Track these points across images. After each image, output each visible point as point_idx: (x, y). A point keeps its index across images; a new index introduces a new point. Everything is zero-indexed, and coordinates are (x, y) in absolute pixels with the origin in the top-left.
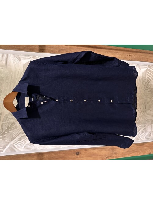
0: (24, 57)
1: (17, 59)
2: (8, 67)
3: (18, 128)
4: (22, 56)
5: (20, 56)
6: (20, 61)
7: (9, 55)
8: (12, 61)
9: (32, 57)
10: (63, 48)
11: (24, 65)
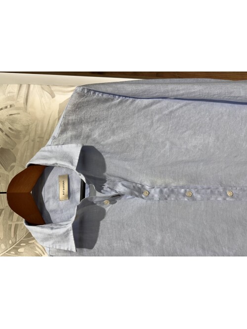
2: (29, 109)
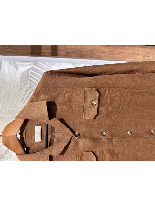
0: (22, 63)
1: (13, 67)
3: (13, 158)
4: (20, 63)
5: (17, 63)
6: (17, 68)
7: (3, 62)
8: (7, 70)
9: (32, 63)
10: (73, 50)
11: (21, 73)
